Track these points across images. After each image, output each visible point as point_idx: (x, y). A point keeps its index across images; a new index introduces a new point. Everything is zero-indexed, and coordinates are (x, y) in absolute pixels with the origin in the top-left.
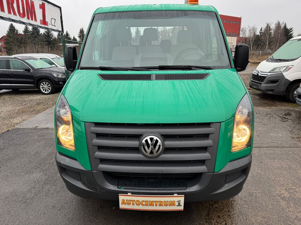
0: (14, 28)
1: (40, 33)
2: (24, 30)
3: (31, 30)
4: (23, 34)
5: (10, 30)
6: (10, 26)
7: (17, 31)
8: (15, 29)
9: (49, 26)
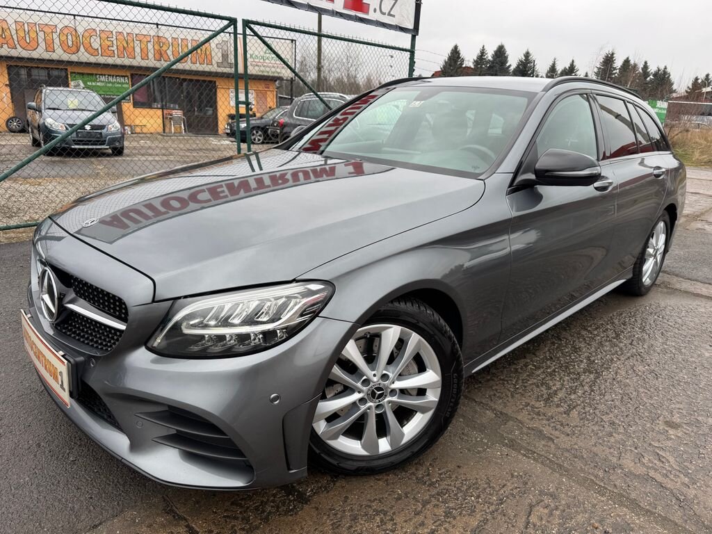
0: (459, 54)
1: (508, 65)
2: (475, 59)
3: (490, 58)
4: (473, 67)
5: (450, 58)
6: (452, 50)
7: (463, 60)
8: (459, 57)
9: (371, 16)
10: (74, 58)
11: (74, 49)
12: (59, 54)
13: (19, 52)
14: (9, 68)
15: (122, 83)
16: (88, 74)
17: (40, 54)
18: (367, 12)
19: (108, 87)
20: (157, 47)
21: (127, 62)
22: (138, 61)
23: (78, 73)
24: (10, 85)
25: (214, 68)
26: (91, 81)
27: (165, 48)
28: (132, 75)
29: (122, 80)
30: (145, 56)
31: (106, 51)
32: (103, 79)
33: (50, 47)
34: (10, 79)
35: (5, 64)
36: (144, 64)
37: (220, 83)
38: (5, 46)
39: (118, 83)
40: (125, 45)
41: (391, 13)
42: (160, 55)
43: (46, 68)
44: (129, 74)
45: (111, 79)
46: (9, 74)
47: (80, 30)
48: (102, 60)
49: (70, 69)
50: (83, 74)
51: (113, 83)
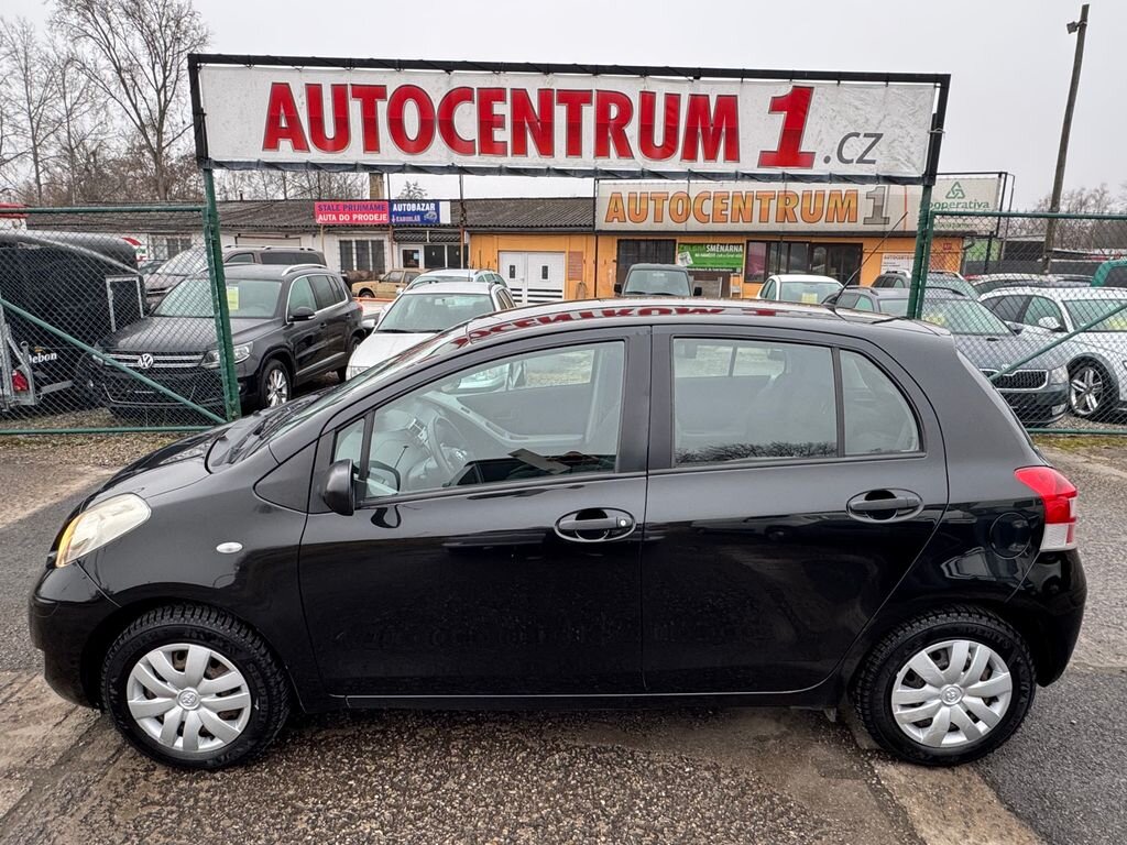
9: (819, 168)
10: (681, 227)
11: (684, 217)
12: (668, 224)
13: (630, 226)
14: (619, 241)
15: (736, 253)
16: (699, 244)
17: (648, 225)
18: (810, 165)
19: (721, 258)
20: (781, 205)
21: (741, 226)
22: (756, 225)
23: (688, 244)
24: (618, 262)
25: (859, 226)
26: (700, 253)
27: (791, 206)
28: (748, 242)
29: (736, 249)
30: (764, 218)
31: (719, 216)
32: (713, 249)
33: (658, 218)
34: (618, 256)
35: (616, 238)
36: (764, 227)
37: (868, 246)
38: (616, 220)
39: (731, 253)
40: (742, 206)
41: (866, 158)
42: (785, 215)
43: (653, 240)
44: (745, 242)
45: (722, 248)
46: (618, 249)
47: (693, 195)
48: (711, 226)
49: (678, 241)
50: (692, 245)
51: (725, 253)
